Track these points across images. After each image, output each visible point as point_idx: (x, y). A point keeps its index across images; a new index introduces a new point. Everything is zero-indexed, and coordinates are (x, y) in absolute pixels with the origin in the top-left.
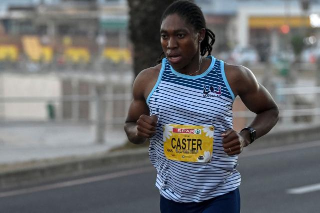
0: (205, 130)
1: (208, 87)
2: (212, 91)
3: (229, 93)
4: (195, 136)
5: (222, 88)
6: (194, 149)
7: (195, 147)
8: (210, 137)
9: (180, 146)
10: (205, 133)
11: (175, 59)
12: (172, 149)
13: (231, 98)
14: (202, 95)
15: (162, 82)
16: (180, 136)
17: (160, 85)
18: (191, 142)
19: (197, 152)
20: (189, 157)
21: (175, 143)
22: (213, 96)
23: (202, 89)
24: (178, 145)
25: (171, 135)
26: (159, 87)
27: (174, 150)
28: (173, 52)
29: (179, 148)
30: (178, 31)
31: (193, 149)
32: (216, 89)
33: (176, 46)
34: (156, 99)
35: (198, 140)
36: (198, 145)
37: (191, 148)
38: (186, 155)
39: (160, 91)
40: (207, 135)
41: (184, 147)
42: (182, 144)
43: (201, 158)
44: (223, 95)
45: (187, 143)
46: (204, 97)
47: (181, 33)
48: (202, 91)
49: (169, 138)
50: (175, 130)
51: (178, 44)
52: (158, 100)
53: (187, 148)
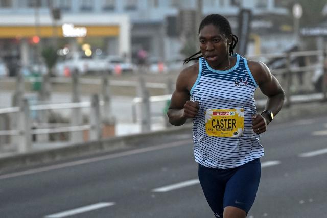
0: (237, 112)
1: (238, 79)
2: (241, 82)
3: (253, 83)
4: (230, 117)
5: (248, 79)
6: (230, 127)
7: (231, 125)
8: (242, 117)
9: (219, 125)
10: (238, 114)
11: (212, 59)
12: (212, 127)
13: (254, 86)
14: (234, 85)
15: (203, 77)
16: (219, 118)
17: (201, 79)
18: (227, 122)
19: (233, 129)
20: (226, 133)
21: (215, 124)
22: (242, 85)
23: (233, 81)
24: (217, 125)
25: (211, 117)
26: (200, 81)
27: (214, 129)
28: (211, 53)
29: (218, 127)
30: (215, 37)
31: (229, 127)
32: (244, 80)
33: (213, 48)
34: (199, 90)
35: (233, 120)
36: (233, 124)
37: (227, 127)
38: (224, 132)
39: (201, 84)
40: (239, 116)
41: (222, 125)
42: (220, 124)
43: (236, 133)
44: (249, 84)
45: (224, 122)
46: (236, 86)
47: (216, 38)
48: (234, 82)
49: (210, 120)
50: (214, 114)
51: (214, 47)
52: (200, 91)
53: (224, 127)
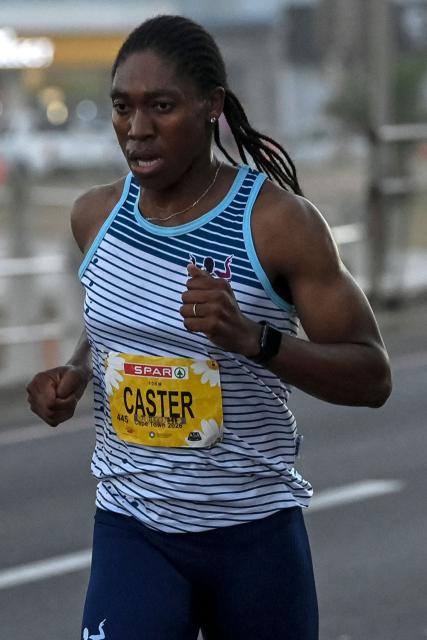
0: (197, 369)
1: (200, 260)
2: (210, 270)
4: (172, 383)
5: (235, 261)
6: (175, 416)
7: (177, 410)
8: (213, 385)
9: (141, 407)
10: (199, 377)
12: (127, 413)
15: (109, 237)
16: (142, 383)
17: (104, 245)
18: (166, 398)
19: (184, 422)
20: (166, 436)
21: (132, 400)
24: (138, 407)
25: (121, 379)
26: (100, 253)
27: (131, 417)
29: (140, 411)
31: (172, 415)
32: (217, 265)
34: (92, 283)
35: (184, 394)
36: (184, 405)
37: (167, 414)
38: (158, 430)
39: (100, 263)
40: (203, 381)
41: (151, 410)
42: (146, 404)
43: (194, 437)
44: (236, 278)
45: (157, 399)
49: (117, 387)
50: (129, 369)
52: (94, 287)
53: (158, 414)
